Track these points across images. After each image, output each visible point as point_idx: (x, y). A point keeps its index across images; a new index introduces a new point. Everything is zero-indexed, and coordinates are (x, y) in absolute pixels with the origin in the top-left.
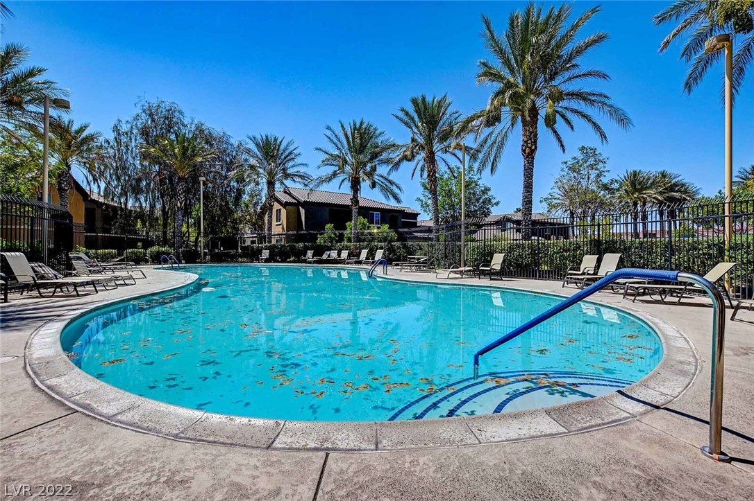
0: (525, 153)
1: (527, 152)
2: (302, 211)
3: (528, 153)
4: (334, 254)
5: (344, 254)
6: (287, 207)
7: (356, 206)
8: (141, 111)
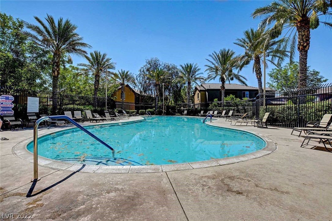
0: (299, 49)
1: (300, 48)
2: (207, 93)
3: (302, 49)
4: (211, 112)
5: (216, 112)
6: (201, 92)
7: (223, 89)
8: (146, 63)
